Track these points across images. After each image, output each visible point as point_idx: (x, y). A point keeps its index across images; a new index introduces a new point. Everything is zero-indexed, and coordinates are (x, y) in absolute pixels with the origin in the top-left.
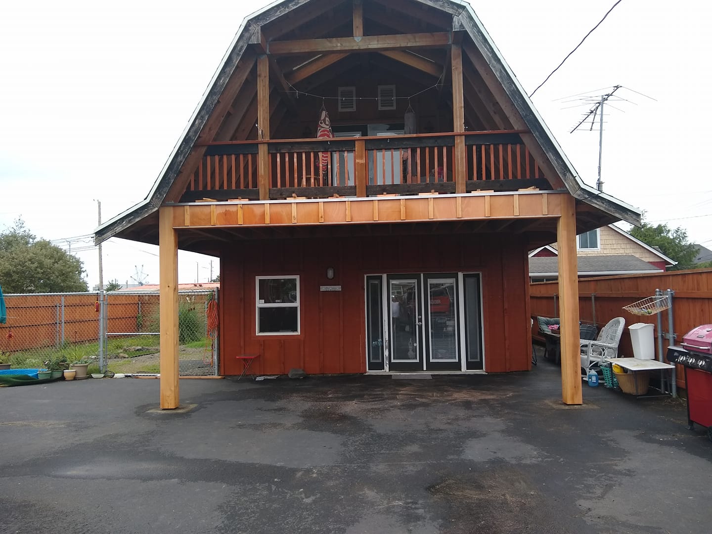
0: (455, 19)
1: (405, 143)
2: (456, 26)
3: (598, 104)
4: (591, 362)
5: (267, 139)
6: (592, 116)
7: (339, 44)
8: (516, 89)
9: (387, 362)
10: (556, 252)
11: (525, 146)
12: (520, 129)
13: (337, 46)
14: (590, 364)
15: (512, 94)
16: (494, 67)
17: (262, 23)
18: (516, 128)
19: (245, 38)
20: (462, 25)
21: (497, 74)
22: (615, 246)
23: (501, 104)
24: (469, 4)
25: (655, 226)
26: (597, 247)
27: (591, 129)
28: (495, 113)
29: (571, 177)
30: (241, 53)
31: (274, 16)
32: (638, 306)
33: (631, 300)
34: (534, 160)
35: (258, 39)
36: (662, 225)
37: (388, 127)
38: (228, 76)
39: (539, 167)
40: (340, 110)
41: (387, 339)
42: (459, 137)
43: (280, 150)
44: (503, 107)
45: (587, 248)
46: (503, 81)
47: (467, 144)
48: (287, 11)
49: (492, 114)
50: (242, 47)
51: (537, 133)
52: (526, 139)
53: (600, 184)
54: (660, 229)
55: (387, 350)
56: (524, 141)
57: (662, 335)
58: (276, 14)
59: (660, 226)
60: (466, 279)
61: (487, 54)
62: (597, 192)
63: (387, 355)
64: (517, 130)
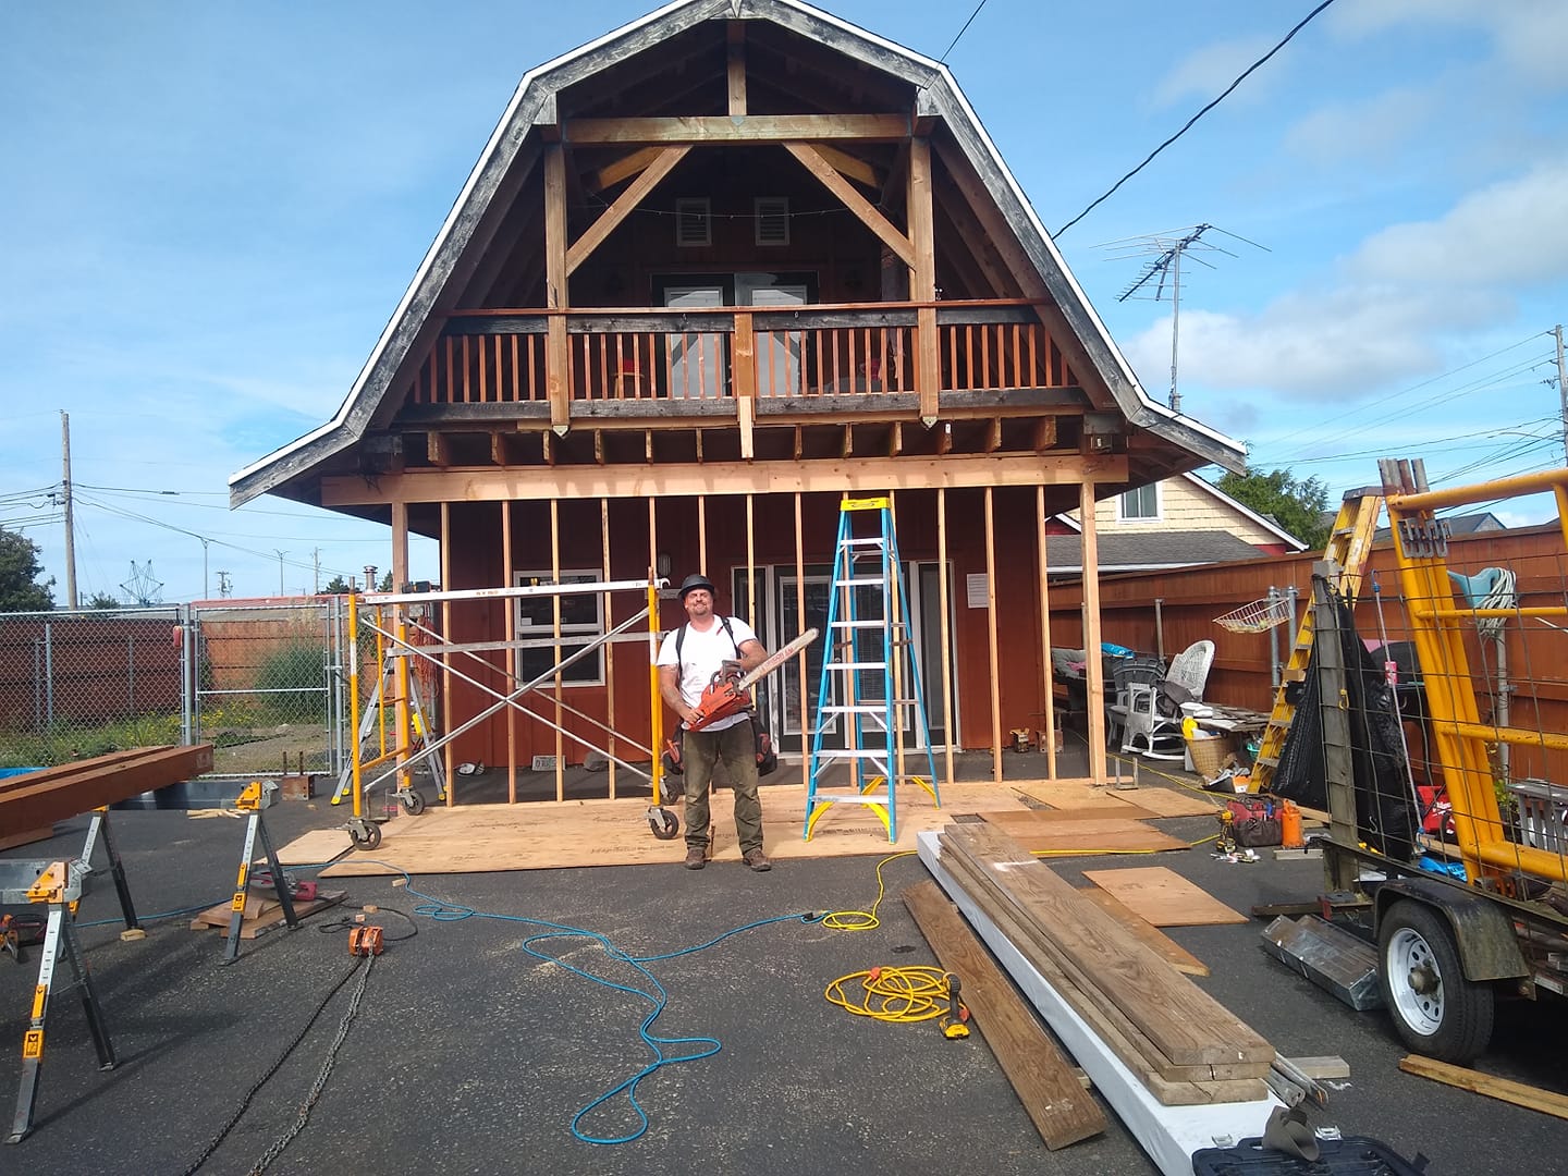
0: (922, 95)
1: (825, 320)
2: (923, 110)
3: (1169, 255)
4: (1156, 723)
5: (563, 307)
6: (1159, 273)
7: (701, 129)
8: (1030, 228)
9: (776, 736)
10: (1077, 527)
11: (1044, 328)
12: (1035, 297)
13: (698, 133)
14: (1155, 726)
15: (1023, 234)
16: (992, 184)
17: (560, 85)
18: (1028, 295)
19: (526, 114)
20: (932, 106)
21: (997, 198)
22: (1192, 514)
23: (1001, 251)
24: (947, 67)
25: (1268, 473)
26: (1156, 516)
27: (1158, 296)
28: (987, 263)
29: (1127, 388)
30: (520, 142)
31: (583, 72)
32: (1240, 616)
33: (1226, 607)
34: (1060, 355)
35: (551, 117)
36: (1281, 473)
37: (774, 278)
38: (494, 184)
39: (1068, 367)
40: (680, 243)
41: (776, 691)
42: (925, 310)
43: (590, 327)
44: (1005, 256)
45: (1137, 516)
46: (1007, 210)
47: (940, 323)
48: (608, 63)
49: (983, 266)
50: (521, 129)
51: (1067, 307)
52: (1045, 316)
53: (1173, 399)
54: (1277, 481)
55: (776, 712)
56: (1042, 319)
57: (1278, 668)
58: (587, 70)
59: (1275, 473)
60: (925, 573)
61: (979, 160)
62: (1170, 414)
63: (776, 722)
64: (1032, 300)
